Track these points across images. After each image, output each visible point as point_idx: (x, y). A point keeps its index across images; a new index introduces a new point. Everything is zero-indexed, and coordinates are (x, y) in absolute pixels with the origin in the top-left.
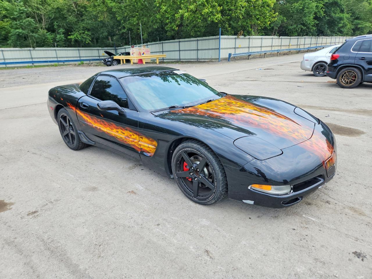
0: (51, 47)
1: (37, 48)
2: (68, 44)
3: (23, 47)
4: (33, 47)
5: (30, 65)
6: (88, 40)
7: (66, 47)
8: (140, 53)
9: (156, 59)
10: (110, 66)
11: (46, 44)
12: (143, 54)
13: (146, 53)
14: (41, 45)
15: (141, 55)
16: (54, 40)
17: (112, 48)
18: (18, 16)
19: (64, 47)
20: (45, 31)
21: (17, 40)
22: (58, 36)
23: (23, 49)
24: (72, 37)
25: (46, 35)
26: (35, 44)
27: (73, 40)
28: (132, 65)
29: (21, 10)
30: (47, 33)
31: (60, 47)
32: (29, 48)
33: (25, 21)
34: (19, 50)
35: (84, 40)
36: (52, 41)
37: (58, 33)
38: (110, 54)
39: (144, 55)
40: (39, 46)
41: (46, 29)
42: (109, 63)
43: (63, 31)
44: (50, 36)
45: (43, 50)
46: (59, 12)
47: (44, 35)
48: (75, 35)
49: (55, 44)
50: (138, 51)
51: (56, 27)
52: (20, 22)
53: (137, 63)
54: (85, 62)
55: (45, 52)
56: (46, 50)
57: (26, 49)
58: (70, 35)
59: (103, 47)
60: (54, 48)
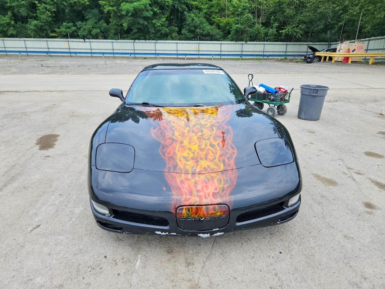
0: (261, 41)
1: (248, 42)
2: (278, 38)
3: (238, 41)
4: (246, 41)
5: (239, 57)
6: (299, 34)
7: (276, 41)
8: (349, 50)
9: (369, 58)
10: (311, 63)
11: (258, 38)
12: (353, 51)
13: (359, 50)
14: (253, 39)
15: (349, 52)
16: (266, 34)
17: (325, 43)
18: (241, 12)
19: (273, 41)
20: (261, 25)
21: (235, 34)
22: (271, 30)
23: (237, 42)
24: (283, 31)
25: (261, 30)
26: (248, 39)
27: (283, 34)
28: (333, 64)
29: (245, 6)
30: (261, 27)
31: (270, 41)
32: (242, 42)
33: (245, 17)
34: (234, 44)
35: (295, 34)
36: (263, 35)
37: (272, 28)
38: (314, 50)
39: (354, 53)
40: (251, 40)
41: (262, 23)
42: (309, 60)
43: (277, 25)
44: (263, 30)
45: (254, 44)
46: (280, 5)
47: (258, 29)
48: (287, 30)
49: (266, 38)
50: (347, 48)
51: (271, 21)
52: (241, 18)
53: (341, 62)
54: (288, 58)
55: (255, 45)
56: (256, 44)
57: (240, 42)
58: (282, 29)
59: (315, 42)
60: (263, 43)
